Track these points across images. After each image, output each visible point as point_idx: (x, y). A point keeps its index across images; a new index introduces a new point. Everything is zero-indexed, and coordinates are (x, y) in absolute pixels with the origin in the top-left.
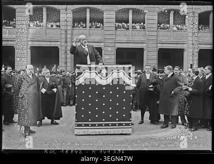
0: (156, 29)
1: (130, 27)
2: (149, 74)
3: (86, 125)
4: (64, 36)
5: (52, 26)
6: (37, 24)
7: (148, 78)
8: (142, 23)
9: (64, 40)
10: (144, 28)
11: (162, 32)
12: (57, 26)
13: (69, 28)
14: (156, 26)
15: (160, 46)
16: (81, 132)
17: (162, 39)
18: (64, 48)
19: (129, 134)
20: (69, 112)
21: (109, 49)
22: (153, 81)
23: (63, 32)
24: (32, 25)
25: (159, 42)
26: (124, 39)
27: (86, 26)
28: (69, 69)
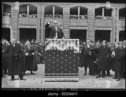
0: (94, 18)
1: (79, 17)
2: (89, 45)
3: (51, 75)
4: (39, 22)
5: (32, 16)
6: (23, 15)
7: (88, 47)
8: (86, 15)
9: (39, 25)
10: (87, 18)
11: (97, 21)
12: (36, 16)
13: (43, 17)
14: (94, 17)
15: (96, 28)
16: (48, 79)
17: (98, 25)
18: (39, 29)
19: (77, 81)
20: (41, 67)
21: (66, 30)
22: (91, 49)
23: (39, 20)
24: (20, 16)
25: (95, 26)
26: (75, 24)
27: (52, 16)
28: (42, 42)
